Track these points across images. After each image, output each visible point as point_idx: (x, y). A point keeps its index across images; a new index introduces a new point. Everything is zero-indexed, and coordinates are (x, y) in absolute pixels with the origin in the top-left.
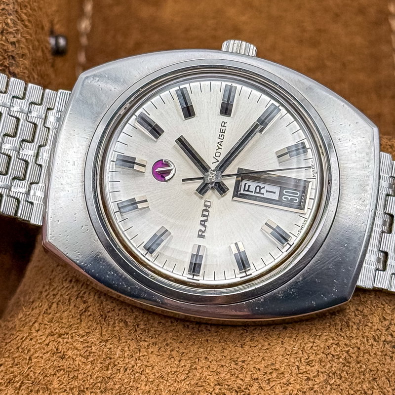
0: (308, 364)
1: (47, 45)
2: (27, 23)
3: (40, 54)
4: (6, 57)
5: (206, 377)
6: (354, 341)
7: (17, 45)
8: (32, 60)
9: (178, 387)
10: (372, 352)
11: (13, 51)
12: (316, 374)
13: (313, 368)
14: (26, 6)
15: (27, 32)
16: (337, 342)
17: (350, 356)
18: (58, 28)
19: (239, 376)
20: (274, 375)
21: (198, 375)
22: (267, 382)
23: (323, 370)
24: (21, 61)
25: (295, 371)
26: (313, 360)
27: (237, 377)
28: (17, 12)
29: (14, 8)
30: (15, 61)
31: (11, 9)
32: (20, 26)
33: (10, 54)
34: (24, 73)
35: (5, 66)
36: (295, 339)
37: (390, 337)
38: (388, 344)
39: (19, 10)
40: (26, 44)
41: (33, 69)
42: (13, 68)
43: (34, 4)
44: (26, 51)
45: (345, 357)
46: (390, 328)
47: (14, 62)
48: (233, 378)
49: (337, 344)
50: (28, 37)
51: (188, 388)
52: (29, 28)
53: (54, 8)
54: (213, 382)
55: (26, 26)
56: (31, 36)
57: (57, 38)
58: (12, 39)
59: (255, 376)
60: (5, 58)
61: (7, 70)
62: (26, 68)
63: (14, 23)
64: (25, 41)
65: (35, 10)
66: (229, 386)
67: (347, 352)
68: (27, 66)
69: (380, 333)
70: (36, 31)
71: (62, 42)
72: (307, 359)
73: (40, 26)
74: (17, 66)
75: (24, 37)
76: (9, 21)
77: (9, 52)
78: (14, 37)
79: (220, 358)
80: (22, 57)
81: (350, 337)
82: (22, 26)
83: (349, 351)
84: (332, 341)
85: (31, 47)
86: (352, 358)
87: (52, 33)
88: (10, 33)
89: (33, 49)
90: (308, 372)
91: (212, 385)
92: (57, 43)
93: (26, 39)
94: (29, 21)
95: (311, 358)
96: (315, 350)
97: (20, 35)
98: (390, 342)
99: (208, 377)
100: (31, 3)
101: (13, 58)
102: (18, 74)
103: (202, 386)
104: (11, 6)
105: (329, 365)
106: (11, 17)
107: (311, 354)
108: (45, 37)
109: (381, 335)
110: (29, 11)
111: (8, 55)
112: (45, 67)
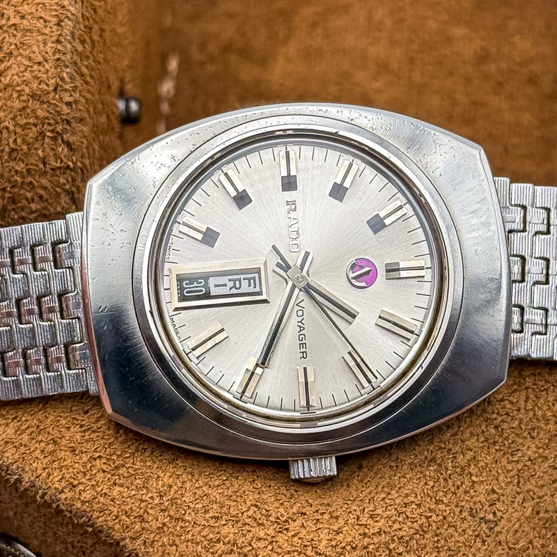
0: (372, 517)
1: (115, 110)
2: (88, 79)
3: (103, 119)
4: (60, 121)
5: (244, 492)
6: (442, 507)
7: (74, 106)
8: (93, 126)
9: (207, 492)
10: (461, 527)
11: (68, 114)
12: (376, 530)
13: (376, 524)
14: (88, 57)
15: (88, 90)
16: (419, 502)
17: (430, 525)
18: (129, 88)
19: (285, 503)
20: (326, 517)
21: (237, 486)
22: (315, 521)
23: (388, 529)
24: (79, 127)
25: (353, 520)
26: (379, 515)
27: (282, 504)
28: (75, 63)
29: (72, 58)
30: (70, 126)
31: (68, 60)
32: (79, 83)
33: (64, 117)
34: (82, 142)
35: (58, 133)
36: (366, 484)
37: (491, 515)
38: (485, 523)
39: (78, 61)
40: (86, 106)
41: (94, 139)
42: (68, 135)
43: (99, 54)
44: (86, 115)
45: (422, 524)
46: (495, 504)
47: (69, 128)
48: (276, 504)
49: (419, 506)
50: (89, 96)
51: (218, 497)
52: (90, 86)
53: (126, 62)
54: (250, 501)
55: (87, 83)
56: (93, 96)
57: (127, 101)
58: (67, 98)
59: (304, 511)
60: (57, 123)
61: (59, 138)
62: (85, 136)
63: (71, 78)
64: (84, 101)
65: (99, 63)
66: (267, 511)
67: (427, 518)
68: (86, 134)
69: (481, 507)
70: (100, 90)
71: (134, 106)
72: (372, 511)
73: (106, 84)
74: (74, 133)
75: (84, 96)
76: (65, 75)
77: (64, 115)
78: (71, 95)
79: (271, 477)
80: (80, 123)
81: (440, 500)
82: (82, 82)
83: (431, 517)
84: (412, 499)
85: (91, 110)
86: (431, 528)
87: (122, 94)
88: (66, 90)
89: (95, 113)
90: (368, 527)
91: (248, 503)
92: (127, 107)
93: (87, 100)
94: (91, 76)
95: (379, 511)
96: (386, 503)
97: (78, 94)
98: (489, 521)
99: (247, 493)
100: (95, 53)
101: (68, 122)
102: (74, 144)
103: (235, 501)
104: (68, 56)
105: (396, 526)
106: (68, 70)
107: (380, 506)
108: (113, 99)
109: (481, 509)
110: (92, 63)
111: (61, 118)
112: (110, 137)
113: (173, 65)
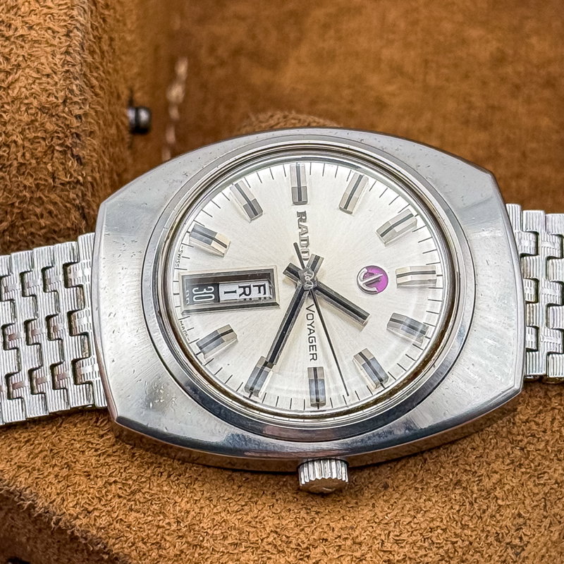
0: (397, 542)
1: (124, 119)
2: (98, 90)
3: (113, 131)
4: (69, 134)
5: (264, 518)
6: (468, 532)
7: (83, 119)
8: (103, 138)
9: (225, 518)
10: (487, 553)
11: (78, 127)
12: (402, 557)
13: (401, 550)
14: (98, 68)
15: (98, 102)
16: (444, 527)
17: (455, 550)
18: (138, 96)
19: (306, 529)
20: (349, 542)
21: (256, 511)
22: (337, 548)
23: (413, 556)
24: (88, 141)
25: (377, 545)
26: (404, 540)
27: (303, 530)
28: (85, 75)
29: (81, 70)
30: (80, 140)
31: (77, 72)
32: (89, 94)
33: (73, 131)
34: (92, 156)
35: (67, 146)
36: (392, 505)
37: (518, 540)
38: (512, 548)
39: (88, 73)
40: (96, 118)
41: (104, 152)
42: (78, 149)
43: (109, 64)
44: (96, 128)
45: (448, 550)
46: (521, 528)
47: (78, 141)
48: (297, 530)
49: (444, 530)
50: (99, 108)
51: (237, 523)
52: (100, 97)
53: (135, 70)
54: (270, 527)
55: (96, 95)
56: (103, 108)
57: (137, 110)
58: (77, 112)
59: (325, 536)
60: (66, 136)
61: (69, 152)
62: (95, 149)
63: (80, 91)
64: (94, 114)
65: (109, 73)
66: (288, 537)
67: (453, 543)
68: (96, 147)
69: (507, 532)
70: (110, 101)
71: (144, 116)
72: (397, 536)
73: (115, 94)
74: (83, 147)
75: (92, 108)
76: (74, 88)
77: (73, 128)
78: (81, 108)
79: (291, 498)
80: (90, 136)
81: (465, 525)
82: (92, 94)
83: (456, 542)
84: (438, 524)
85: (101, 122)
86: (456, 553)
87: (131, 104)
88: (76, 103)
89: (105, 125)
90: (393, 553)
91: (268, 530)
92: (137, 116)
93: (96, 112)
94: (101, 88)
95: (404, 536)
96: (412, 528)
97: (88, 106)
98: (515, 546)
99: (266, 518)
100: (104, 64)
101: (78, 136)
102: (84, 158)
103: (255, 527)
104: (78, 68)
105: (422, 552)
106: (78, 82)
107: (406, 531)
108: (122, 109)
109: (507, 534)
110: (102, 74)
111: (71, 131)
112: (120, 148)
113: (182, 69)
